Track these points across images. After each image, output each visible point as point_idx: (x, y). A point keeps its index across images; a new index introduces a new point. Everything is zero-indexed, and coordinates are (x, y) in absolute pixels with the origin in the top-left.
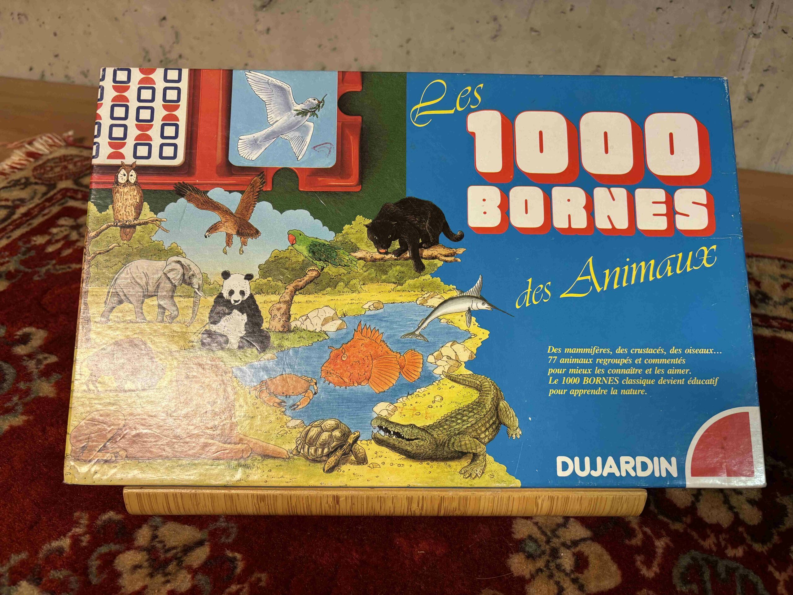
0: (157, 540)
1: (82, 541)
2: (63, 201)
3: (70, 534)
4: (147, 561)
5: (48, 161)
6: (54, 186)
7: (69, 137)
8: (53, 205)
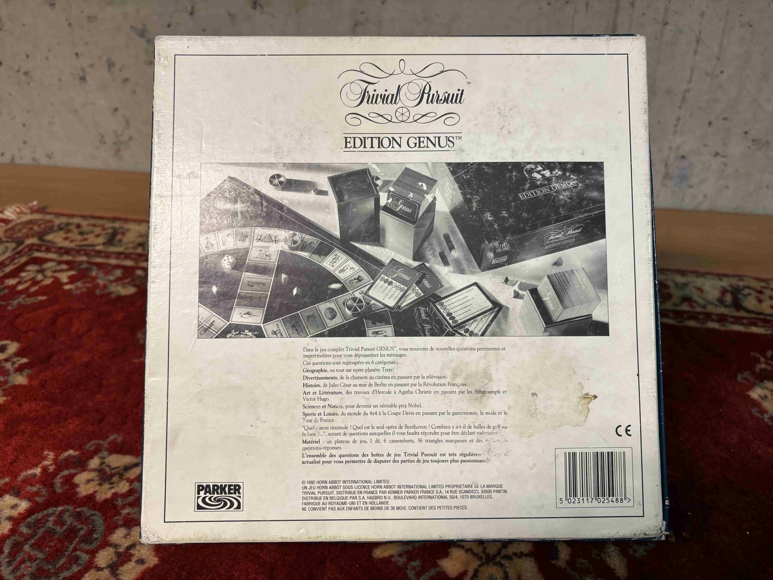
0: (104, 465)
1: (49, 469)
2: (30, 253)
3: (41, 465)
4: (98, 476)
5: (17, 224)
6: (22, 243)
7: (33, 206)
8: (22, 256)
